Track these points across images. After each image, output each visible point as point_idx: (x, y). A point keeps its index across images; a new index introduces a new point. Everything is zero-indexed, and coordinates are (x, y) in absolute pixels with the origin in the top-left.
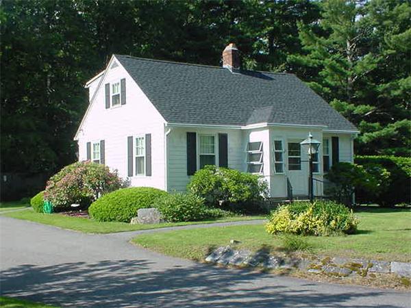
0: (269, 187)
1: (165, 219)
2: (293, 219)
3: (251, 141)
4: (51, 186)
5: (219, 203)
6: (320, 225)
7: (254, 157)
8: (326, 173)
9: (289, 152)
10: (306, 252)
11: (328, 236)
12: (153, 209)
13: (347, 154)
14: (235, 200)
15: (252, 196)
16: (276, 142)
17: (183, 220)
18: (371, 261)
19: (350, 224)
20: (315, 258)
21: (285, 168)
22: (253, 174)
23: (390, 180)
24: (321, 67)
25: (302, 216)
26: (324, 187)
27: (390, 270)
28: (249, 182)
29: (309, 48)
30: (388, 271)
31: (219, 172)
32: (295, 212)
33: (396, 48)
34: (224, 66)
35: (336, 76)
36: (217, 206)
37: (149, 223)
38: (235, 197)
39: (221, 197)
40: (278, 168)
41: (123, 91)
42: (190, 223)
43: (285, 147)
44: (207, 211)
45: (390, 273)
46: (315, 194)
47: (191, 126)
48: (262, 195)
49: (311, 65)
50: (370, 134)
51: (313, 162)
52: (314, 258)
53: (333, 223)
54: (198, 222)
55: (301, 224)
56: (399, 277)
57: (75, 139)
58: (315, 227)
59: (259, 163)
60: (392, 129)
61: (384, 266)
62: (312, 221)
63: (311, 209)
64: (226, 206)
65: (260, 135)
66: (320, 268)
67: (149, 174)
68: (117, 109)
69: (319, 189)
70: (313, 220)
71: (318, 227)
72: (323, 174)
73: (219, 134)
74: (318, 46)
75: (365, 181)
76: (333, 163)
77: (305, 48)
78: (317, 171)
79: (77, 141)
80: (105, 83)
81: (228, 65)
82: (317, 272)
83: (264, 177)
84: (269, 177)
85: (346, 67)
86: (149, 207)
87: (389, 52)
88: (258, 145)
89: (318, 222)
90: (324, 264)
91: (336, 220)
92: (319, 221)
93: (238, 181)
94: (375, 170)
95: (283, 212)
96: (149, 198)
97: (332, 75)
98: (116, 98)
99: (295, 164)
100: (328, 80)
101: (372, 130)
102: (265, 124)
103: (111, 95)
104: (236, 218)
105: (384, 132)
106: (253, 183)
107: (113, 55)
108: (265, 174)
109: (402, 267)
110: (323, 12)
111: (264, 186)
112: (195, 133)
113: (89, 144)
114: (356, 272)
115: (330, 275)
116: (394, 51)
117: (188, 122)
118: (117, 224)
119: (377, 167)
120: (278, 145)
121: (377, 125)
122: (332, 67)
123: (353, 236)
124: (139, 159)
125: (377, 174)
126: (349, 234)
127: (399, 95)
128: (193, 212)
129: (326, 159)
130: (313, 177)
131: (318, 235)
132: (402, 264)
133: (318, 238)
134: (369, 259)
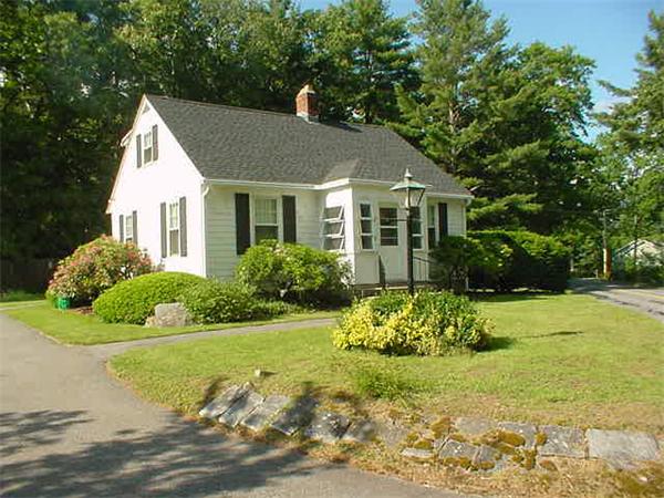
0: (353, 270)
1: (194, 320)
2: (378, 324)
3: (329, 205)
4: (60, 273)
5: (279, 293)
6: (427, 334)
7: (333, 228)
8: (432, 250)
9: (381, 221)
10: (399, 405)
11: (441, 355)
12: (178, 304)
13: (457, 226)
14: (302, 289)
15: (328, 283)
16: (362, 205)
17: (221, 321)
18: (542, 427)
19: (480, 332)
20: (418, 420)
21: (376, 243)
22: (331, 251)
23: (511, 259)
24: (423, 136)
25: (393, 320)
26: (430, 268)
27: (587, 450)
28: (324, 262)
29: (409, 116)
30: (584, 454)
31: (281, 249)
32: (383, 310)
33: (503, 114)
34: (298, 114)
35: (439, 146)
36: (278, 298)
37: (171, 326)
38: (302, 285)
39: (284, 284)
40: (366, 242)
41: (155, 143)
42: (230, 324)
43: (375, 214)
44: (261, 305)
45: (587, 458)
46: (417, 278)
47: (242, 184)
48: (344, 281)
49: (411, 134)
50: (477, 210)
51: (414, 235)
52: (415, 420)
53: (450, 331)
54: (244, 324)
55: (391, 334)
56: (612, 469)
57: (107, 212)
58: (418, 338)
59: (338, 236)
60: (500, 204)
61: (573, 439)
62: (412, 329)
63: (410, 306)
64: (291, 297)
65: (341, 197)
66: (428, 445)
67: (184, 254)
68: (149, 167)
69: (423, 270)
70: (415, 325)
71: (424, 339)
72: (428, 251)
73: (284, 197)
74: (418, 113)
75: (482, 260)
76: (441, 237)
77: (405, 116)
78: (420, 247)
79: (110, 215)
80: (136, 133)
81: (303, 113)
82: (423, 455)
83: (345, 255)
84: (353, 256)
85: (450, 136)
86: (174, 301)
87: (496, 119)
88: (337, 211)
89: (423, 330)
90: (437, 436)
91: (456, 326)
92: (426, 328)
93: (307, 261)
94: (493, 246)
95: (362, 310)
96: (174, 289)
97: (434, 145)
98: (148, 152)
99: (389, 238)
100: (430, 151)
101: (480, 205)
102: (346, 181)
103: (143, 148)
104: (305, 315)
105: (492, 207)
106: (329, 264)
107: (144, 96)
108: (348, 252)
109: (612, 443)
110: (423, 74)
111: (346, 268)
112: (247, 196)
113: (121, 217)
114: (510, 457)
115: (451, 464)
116: (500, 119)
117: (237, 178)
118: (125, 326)
119: (496, 242)
120: (365, 210)
121: (485, 199)
122: (435, 135)
123: (486, 354)
124: (174, 233)
125: (496, 251)
126: (479, 351)
127: (506, 168)
128: (235, 309)
129: (431, 231)
130: (414, 255)
131: (423, 354)
132: (613, 433)
133: (422, 359)
134: (537, 421)
